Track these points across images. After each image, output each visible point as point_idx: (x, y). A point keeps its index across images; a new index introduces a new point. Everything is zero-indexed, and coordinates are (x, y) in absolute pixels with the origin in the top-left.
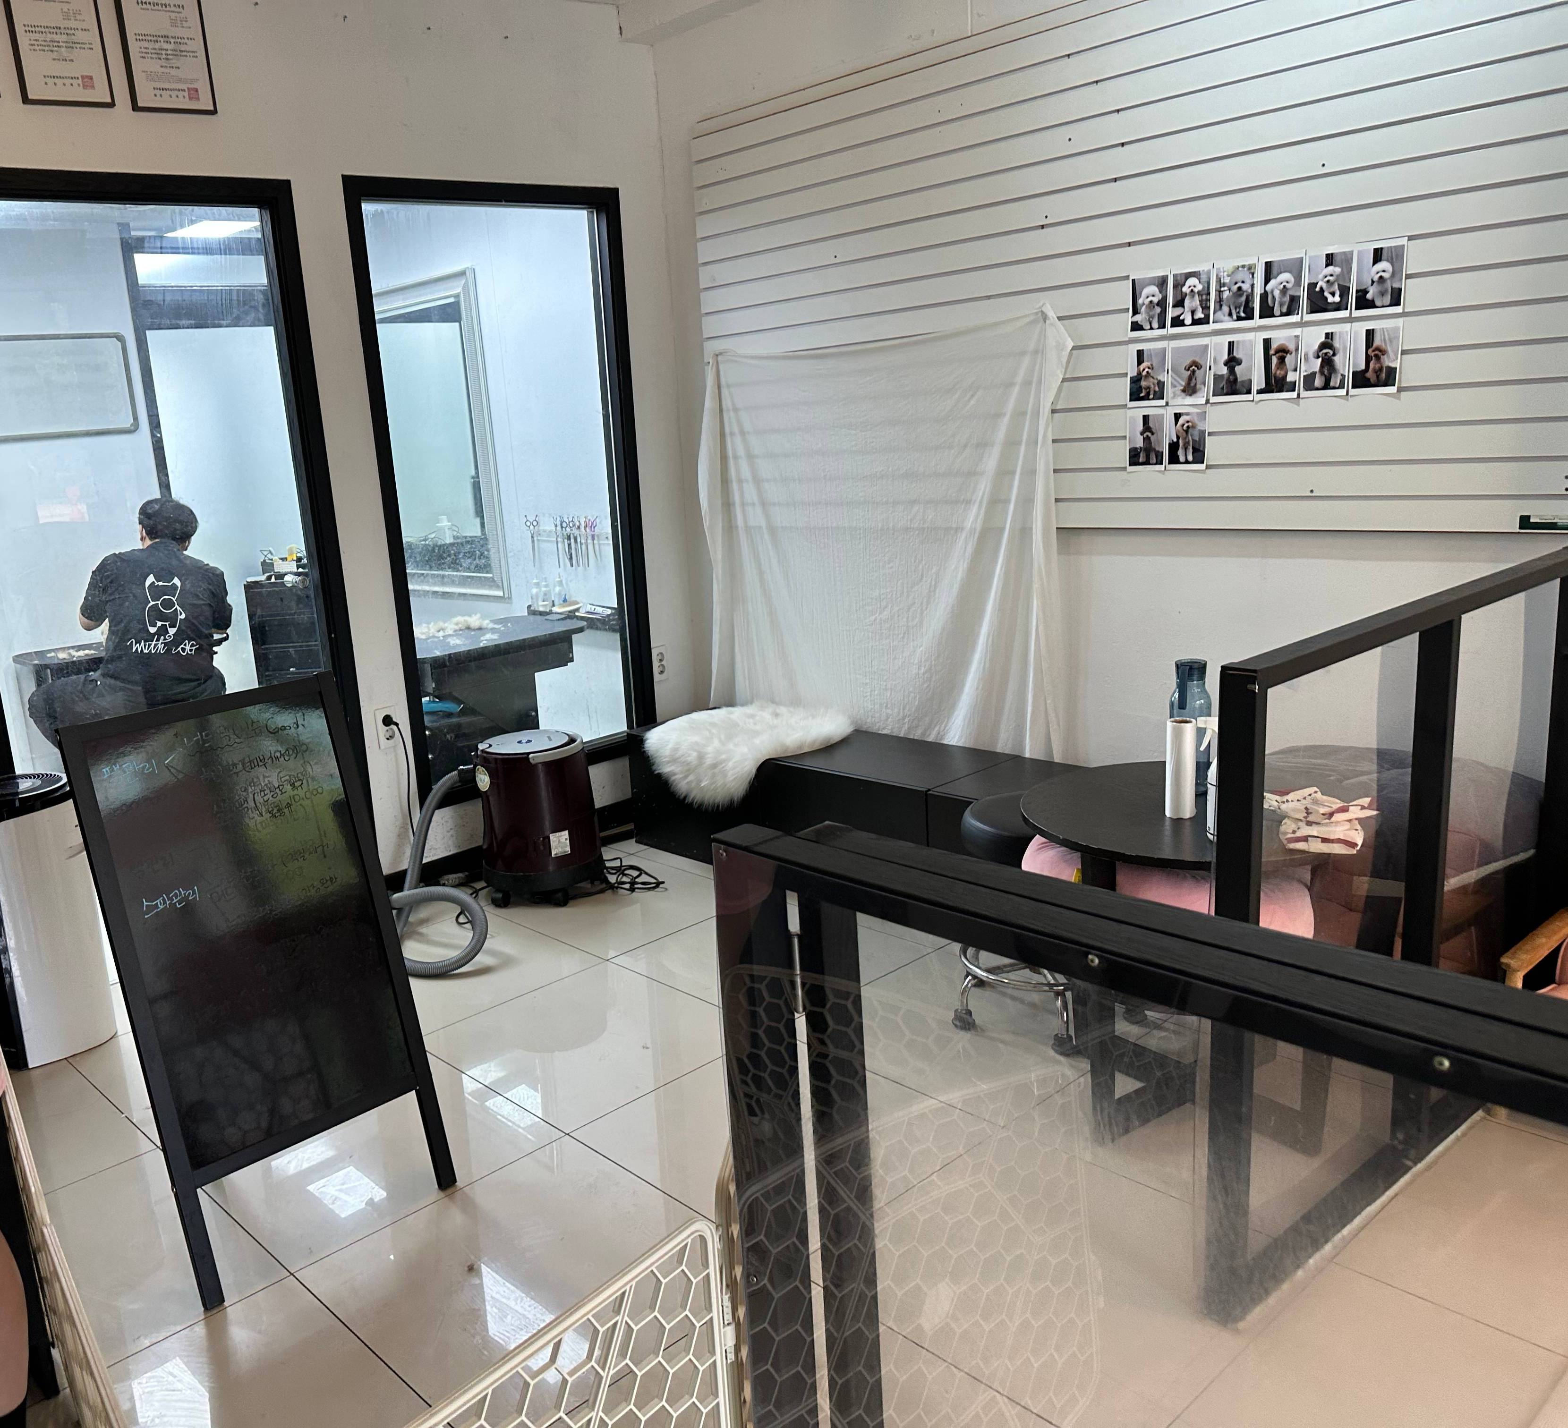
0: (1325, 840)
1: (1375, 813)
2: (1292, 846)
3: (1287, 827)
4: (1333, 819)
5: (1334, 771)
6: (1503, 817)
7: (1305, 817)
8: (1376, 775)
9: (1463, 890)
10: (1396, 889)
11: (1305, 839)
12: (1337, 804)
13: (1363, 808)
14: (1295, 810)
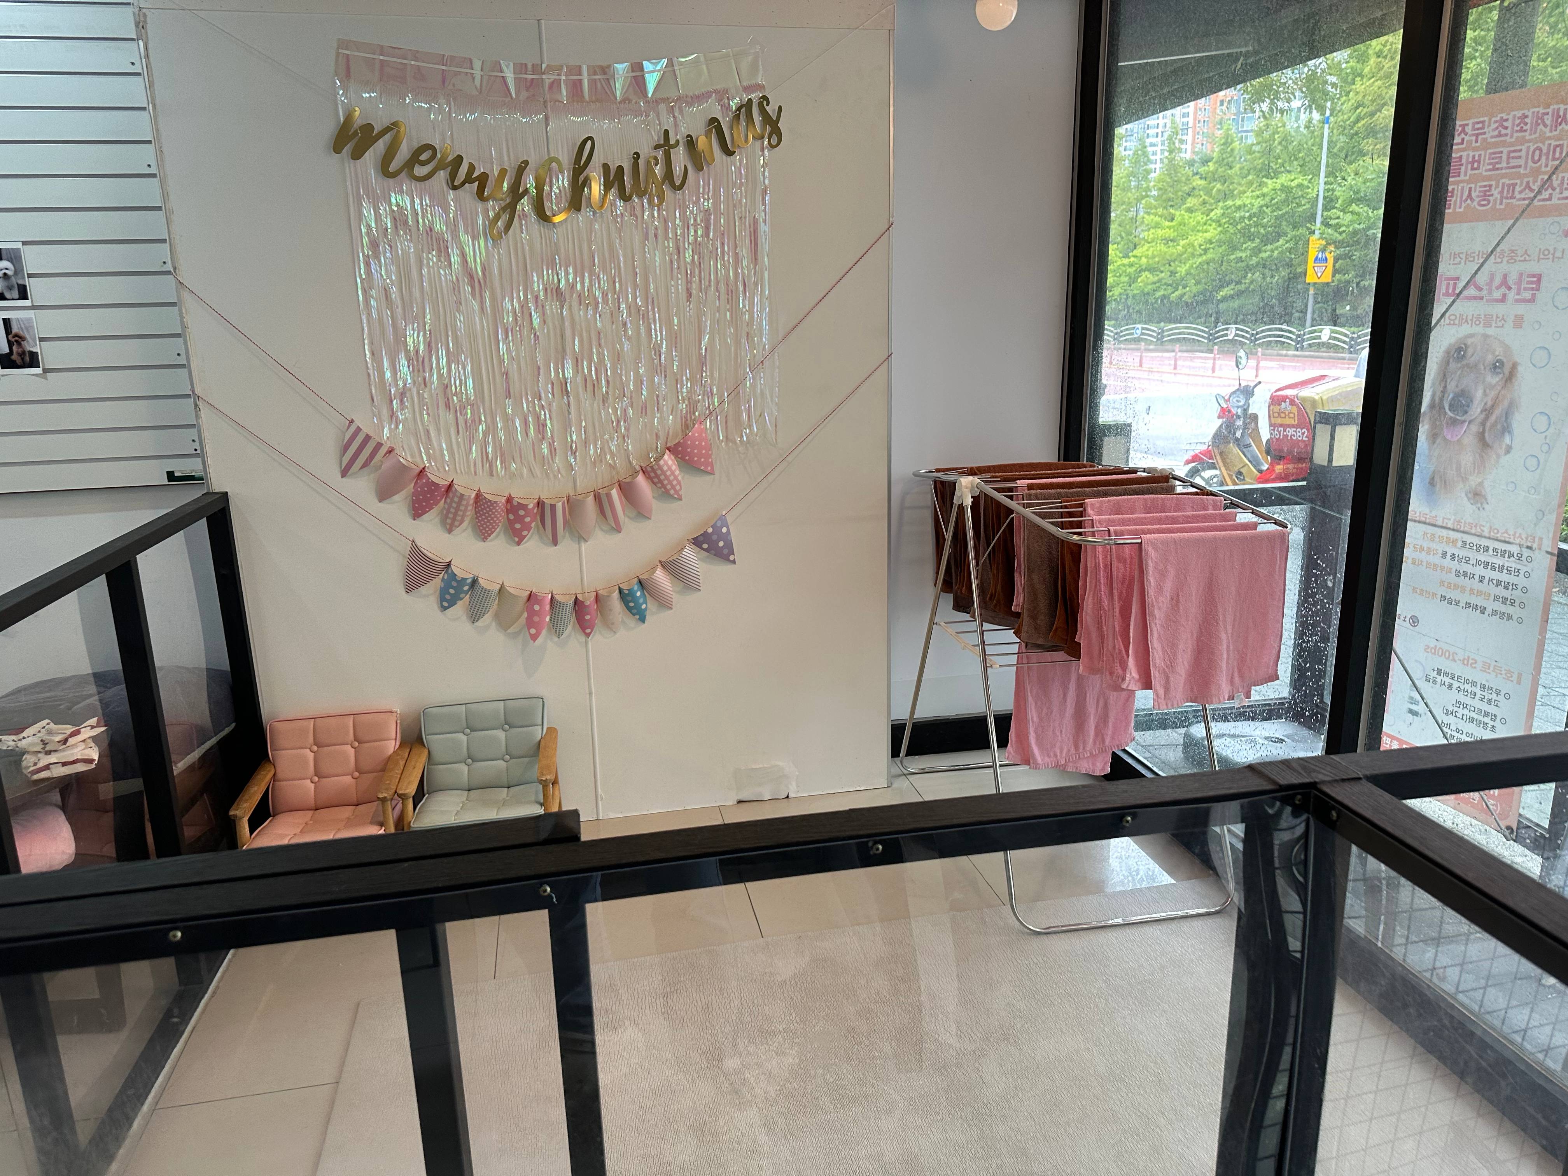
0: (64, 764)
1: (103, 729)
2: (36, 777)
3: (28, 761)
4: (68, 744)
5: (61, 700)
6: (207, 705)
7: (43, 748)
8: (96, 698)
9: (191, 768)
10: (136, 784)
11: (47, 767)
12: (70, 729)
13: (93, 727)
14: (33, 744)
